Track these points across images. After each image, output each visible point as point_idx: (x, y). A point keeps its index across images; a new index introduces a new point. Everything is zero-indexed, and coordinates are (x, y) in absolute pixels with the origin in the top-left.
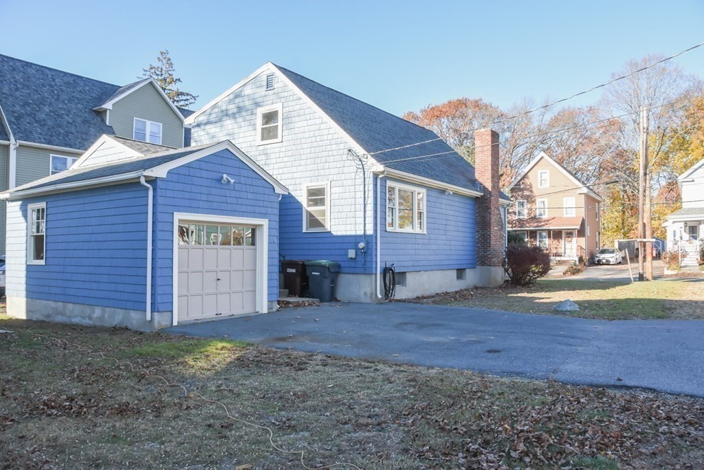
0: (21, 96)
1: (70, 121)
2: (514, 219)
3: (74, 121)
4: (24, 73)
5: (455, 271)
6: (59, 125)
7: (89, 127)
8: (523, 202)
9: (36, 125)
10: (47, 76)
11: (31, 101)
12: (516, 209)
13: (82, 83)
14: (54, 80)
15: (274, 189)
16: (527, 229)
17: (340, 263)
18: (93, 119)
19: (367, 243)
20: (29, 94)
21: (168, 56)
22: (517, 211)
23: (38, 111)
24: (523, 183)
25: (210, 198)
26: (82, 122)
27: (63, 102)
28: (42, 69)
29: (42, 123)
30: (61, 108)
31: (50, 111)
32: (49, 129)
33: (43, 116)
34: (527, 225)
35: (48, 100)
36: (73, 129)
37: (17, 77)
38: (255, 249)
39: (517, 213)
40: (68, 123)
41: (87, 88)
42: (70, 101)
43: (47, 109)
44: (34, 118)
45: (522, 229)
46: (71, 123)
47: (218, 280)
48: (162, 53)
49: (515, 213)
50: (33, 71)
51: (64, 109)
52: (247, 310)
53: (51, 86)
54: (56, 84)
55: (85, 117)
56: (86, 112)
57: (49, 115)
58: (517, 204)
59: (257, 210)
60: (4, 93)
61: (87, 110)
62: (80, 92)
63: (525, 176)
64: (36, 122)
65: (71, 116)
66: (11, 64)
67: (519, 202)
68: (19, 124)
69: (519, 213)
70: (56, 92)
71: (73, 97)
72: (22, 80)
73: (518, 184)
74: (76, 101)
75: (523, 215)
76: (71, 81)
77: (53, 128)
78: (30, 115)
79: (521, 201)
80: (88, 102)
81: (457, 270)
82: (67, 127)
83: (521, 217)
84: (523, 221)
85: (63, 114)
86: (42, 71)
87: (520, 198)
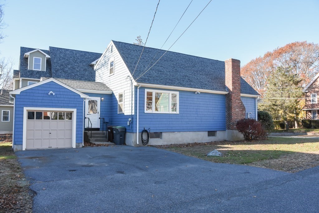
0: (61, 62)
1: (78, 70)
2: (310, 104)
3: (80, 70)
4: (64, 53)
5: (207, 132)
6: (73, 72)
7: (86, 72)
8: (315, 95)
9: (63, 73)
10: (74, 53)
11: (64, 64)
12: (311, 98)
13: (88, 55)
14: (76, 55)
15: (80, 96)
16: (316, 109)
17: (126, 127)
18: (89, 68)
19: (132, 119)
20: (64, 61)
21: (141, 38)
22: (311, 100)
23: (65, 68)
24: (314, 84)
25: (43, 101)
26: (83, 70)
27: (78, 63)
28: (72, 51)
29: (65, 72)
30: (76, 65)
31: (71, 67)
32: (68, 74)
33: (67, 69)
34: (316, 107)
35: (71, 63)
36: (78, 74)
37: (61, 55)
38: (72, 121)
39: (312, 101)
40: (77, 71)
41: (90, 56)
42: (80, 62)
43: (69, 66)
44: (63, 70)
45: (313, 109)
46: (78, 71)
47: (50, 133)
48: (138, 37)
49: (310, 101)
50: (69, 52)
51: (77, 66)
52: (67, 146)
53: (74, 57)
54: (76, 56)
55: (85, 68)
56: (86, 66)
57: (70, 69)
58: (311, 96)
59: (70, 105)
60: (54, 62)
61: (87, 65)
62: (86, 58)
63: (316, 81)
64: (64, 72)
65: (79, 68)
66: (60, 51)
67: (313, 95)
68: (56, 73)
69: (313, 101)
70: (75, 59)
71: (82, 60)
72: (63, 56)
73: (312, 85)
74: (83, 62)
75: (315, 102)
76: (83, 54)
77: (70, 73)
78: (62, 69)
79: (314, 94)
80: (88, 62)
81: (208, 132)
82: (76, 72)
83: (314, 103)
84: (315, 105)
85: (76, 68)
86: (72, 52)
87: (313, 92)
